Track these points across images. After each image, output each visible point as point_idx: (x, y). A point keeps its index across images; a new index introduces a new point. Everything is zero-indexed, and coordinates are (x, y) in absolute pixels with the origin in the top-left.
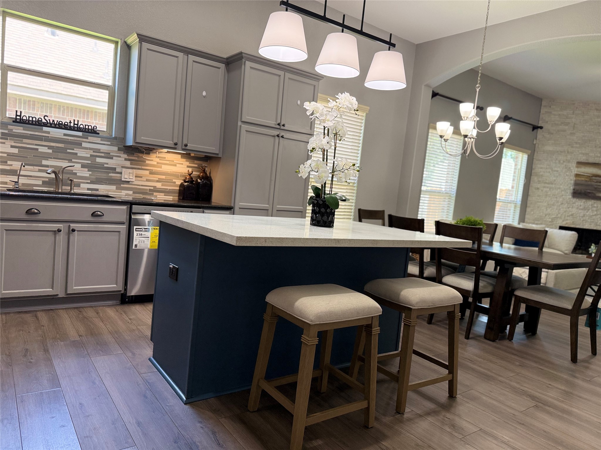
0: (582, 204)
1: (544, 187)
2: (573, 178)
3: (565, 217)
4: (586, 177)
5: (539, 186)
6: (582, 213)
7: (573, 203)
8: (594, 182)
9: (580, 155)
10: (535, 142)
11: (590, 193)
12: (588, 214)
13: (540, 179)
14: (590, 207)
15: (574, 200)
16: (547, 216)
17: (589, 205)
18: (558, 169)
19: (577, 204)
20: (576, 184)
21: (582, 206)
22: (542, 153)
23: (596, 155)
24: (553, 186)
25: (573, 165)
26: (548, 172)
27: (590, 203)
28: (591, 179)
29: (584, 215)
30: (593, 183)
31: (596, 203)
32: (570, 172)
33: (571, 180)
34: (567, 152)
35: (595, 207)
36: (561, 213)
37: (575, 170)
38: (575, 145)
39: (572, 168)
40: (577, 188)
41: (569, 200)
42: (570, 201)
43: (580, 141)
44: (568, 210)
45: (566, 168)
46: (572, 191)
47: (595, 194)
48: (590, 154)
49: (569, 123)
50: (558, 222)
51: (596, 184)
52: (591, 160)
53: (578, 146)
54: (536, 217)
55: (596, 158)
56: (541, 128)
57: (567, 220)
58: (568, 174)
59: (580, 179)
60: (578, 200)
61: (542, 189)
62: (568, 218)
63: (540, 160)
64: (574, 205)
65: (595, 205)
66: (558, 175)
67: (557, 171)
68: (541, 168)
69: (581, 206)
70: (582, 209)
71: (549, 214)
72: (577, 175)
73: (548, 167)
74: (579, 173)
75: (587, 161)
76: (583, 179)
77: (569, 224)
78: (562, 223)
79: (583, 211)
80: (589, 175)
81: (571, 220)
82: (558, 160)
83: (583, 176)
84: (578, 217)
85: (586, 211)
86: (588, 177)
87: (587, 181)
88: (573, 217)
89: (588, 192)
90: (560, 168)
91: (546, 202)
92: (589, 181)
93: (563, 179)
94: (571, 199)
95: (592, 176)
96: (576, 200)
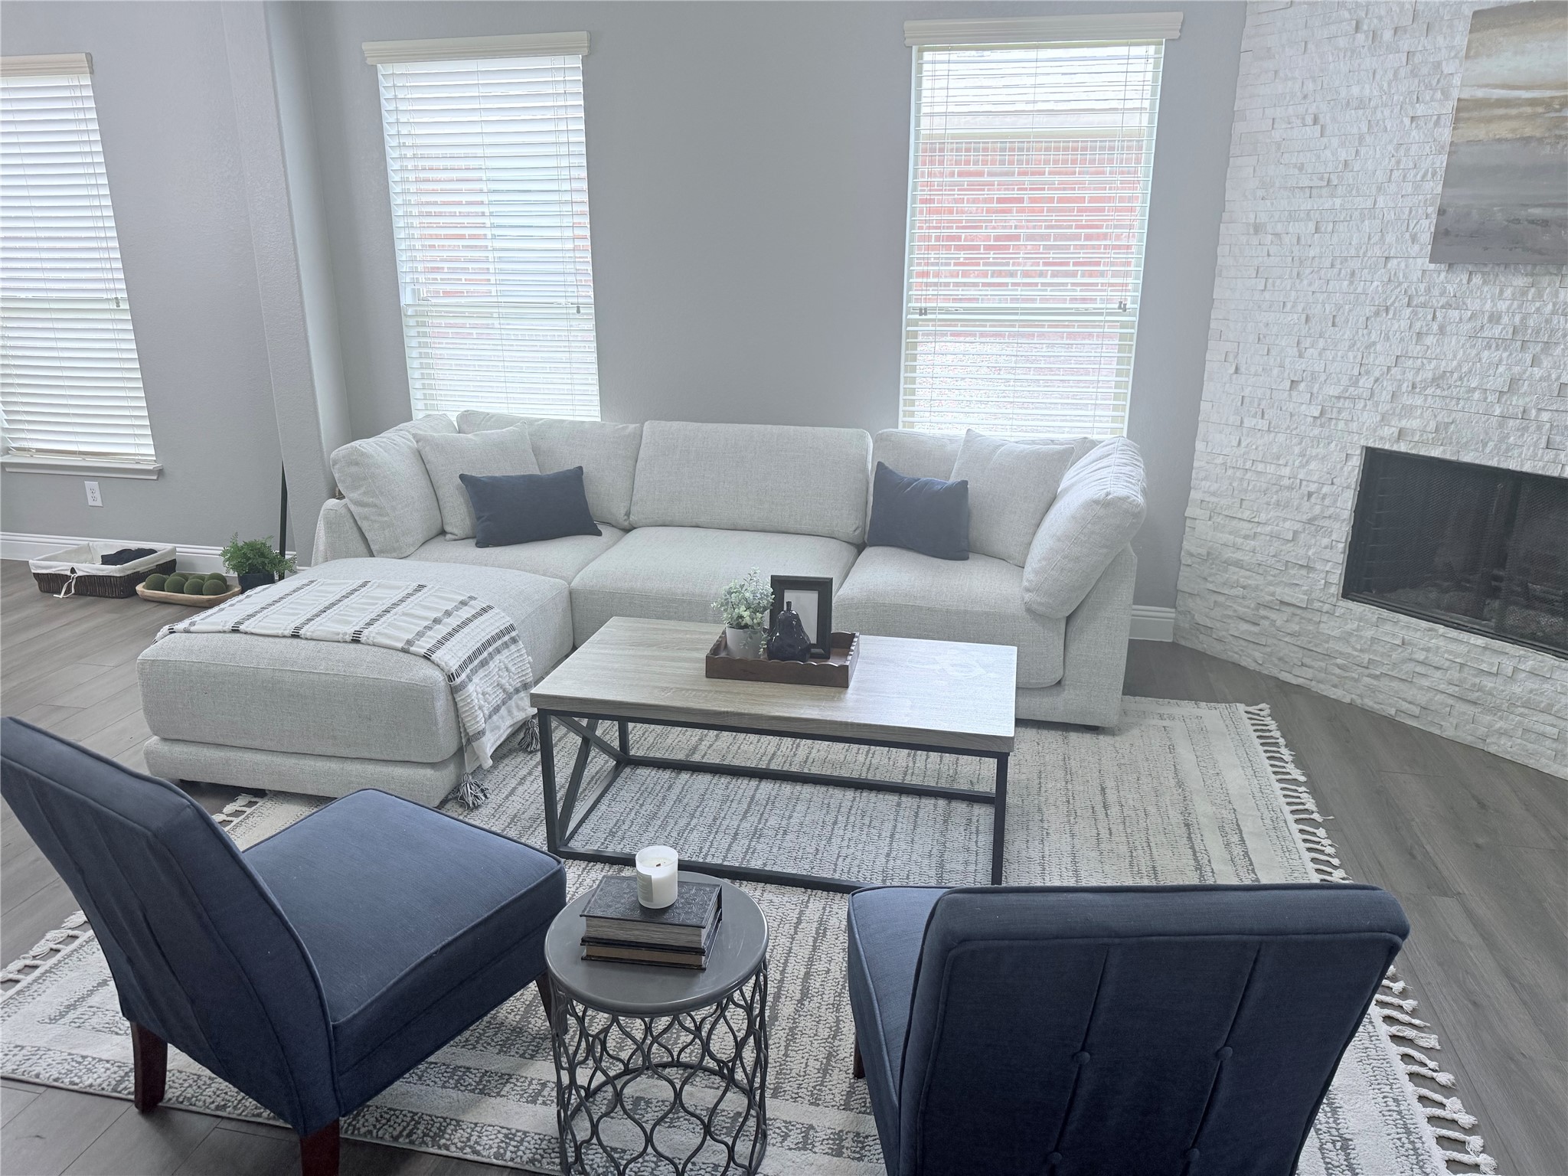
0: (1502, 306)
1: (1292, 216)
2: (1444, 135)
3: (1395, 394)
4: (1529, 110)
5: (1263, 211)
6: (1498, 367)
7: (1447, 306)
11: (1545, 223)
12: (1537, 372)
13: (1270, 171)
14: (1561, 323)
15: (1454, 282)
16: (1302, 386)
18: (1367, 90)
19: (1472, 305)
20: (1454, 176)
21: (1505, 319)
24: (1338, 203)
25: (1453, 39)
26: (1309, 120)
28: (1557, 123)
29: (1513, 383)
32: (1439, 95)
33: (1436, 151)
36: (1377, 374)
37: (1462, 76)
40: (1464, 196)
41: (1422, 287)
42: (1428, 290)
44: (1416, 350)
45: (1414, 74)
46: (1426, 229)
50: (1354, 426)
57: (1408, 411)
58: (1420, 110)
59: (1480, 132)
61: (1279, 228)
62: (1418, 401)
63: (1271, 57)
64: (1454, 314)
67: (1362, 104)
68: (1276, 101)
69: (1495, 317)
70: (1501, 343)
71: (1313, 378)
72: (1465, 109)
73: (1310, 86)
74: (1480, 93)
76: (1502, 130)
77: (1416, 438)
78: (1380, 432)
79: (1505, 355)
80: (1548, 94)
81: (1428, 414)
82: (1365, 27)
83: (1501, 111)
84: (1477, 395)
85: (1528, 358)
86: (1540, 110)
87: (1527, 140)
88: (1445, 393)
89: (1532, 222)
90: (1378, 77)
91: (1300, 308)
92: (1540, 140)
93: (1390, 148)
94: (1435, 275)
95: (1566, 102)
96: (1469, 280)
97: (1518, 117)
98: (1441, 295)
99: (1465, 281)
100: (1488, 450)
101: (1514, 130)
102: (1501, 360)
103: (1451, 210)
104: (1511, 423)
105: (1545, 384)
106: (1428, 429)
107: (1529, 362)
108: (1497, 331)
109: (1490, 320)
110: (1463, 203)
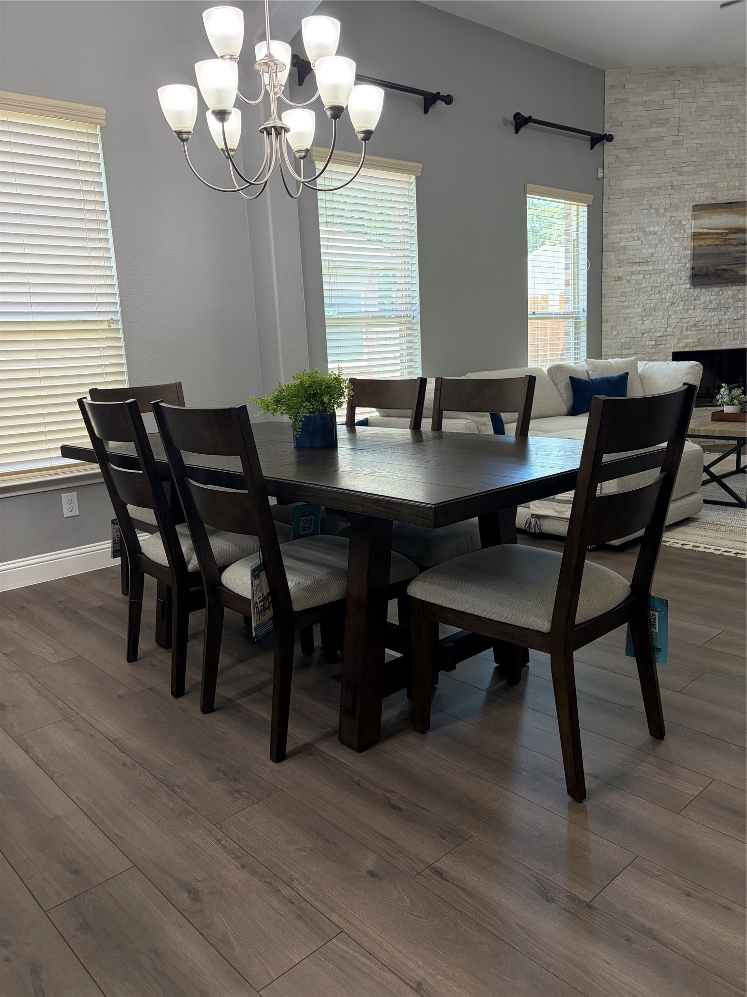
0: (712, 298)
1: (633, 273)
2: (689, 243)
3: (681, 332)
4: (716, 236)
5: (620, 272)
6: (714, 317)
7: (695, 300)
8: (732, 245)
9: (699, 190)
10: (600, 175)
11: (726, 270)
12: (726, 317)
13: (622, 257)
14: (731, 301)
15: (697, 291)
16: (645, 335)
17: (728, 298)
18: (657, 229)
19: (703, 299)
20: (696, 256)
21: (714, 302)
22: (620, 196)
23: (731, 184)
24: (651, 268)
25: (686, 214)
26: (636, 238)
27: (730, 291)
28: (726, 240)
29: (720, 321)
30: (731, 248)
31: (741, 291)
32: (682, 231)
33: (686, 249)
34: (670, 188)
35: (740, 300)
36: (673, 325)
37: (691, 225)
38: (685, 169)
39: (684, 222)
40: (700, 263)
41: (686, 294)
42: (688, 295)
43: (695, 159)
44: (686, 316)
45: (672, 223)
46: (689, 273)
47: (737, 272)
48: (718, 185)
49: (668, 119)
50: (668, 346)
51: (737, 248)
52: (722, 198)
53: (691, 169)
54: (623, 340)
55: (732, 192)
56: (610, 138)
57: (687, 337)
58: (677, 236)
59: (702, 243)
60: (703, 290)
61: (628, 278)
62: (689, 333)
63: (615, 214)
64: (698, 302)
65: (741, 296)
66: (657, 242)
67: (655, 233)
68: (621, 231)
69: (711, 302)
70: (714, 309)
71: (650, 331)
72: (696, 236)
73: (635, 226)
74: (700, 230)
75: (713, 202)
76: (709, 242)
77: (691, 345)
78: (678, 345)
79: (716, 313)
80: (721, 231)
81: (694, 336)
82: (653, 207)
83: (708, 236)
84: (709, 327)
85: (723, 313)
86: (720, 236)
87: (717, 245)
88: (699, 329)
89: (722, 270)
90: (660, 224)
91: (641, 306)
92: (721, 245)
93: (668, 248)
94: (689, 290)
95: (727, 234)
96: (701, 291)
97: (713, 238)
98: (692, 296)
99: (699, 291)
100: (715, 344)
101: (713, 242)
102: (715, 315)
103: (696, 268)
104: (721, 334)
105: (729, 320)
106: (695, 341)
107: (723, 314)
108: (712, 306)
109: (710, 303)
110: (699, 265)
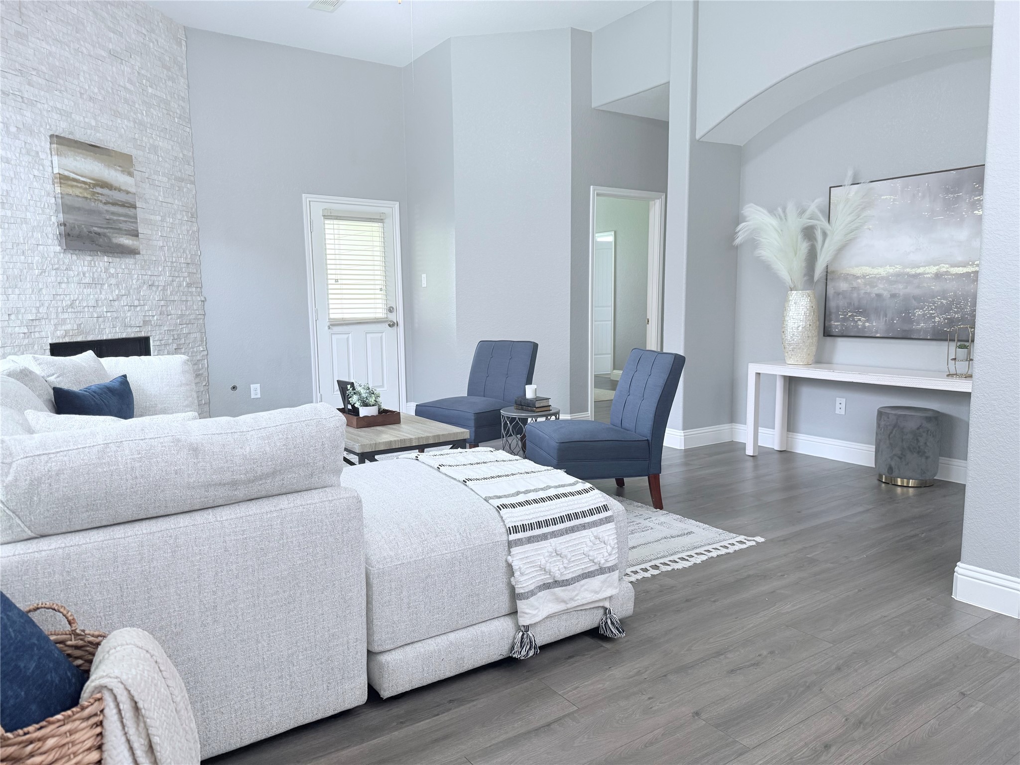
0: (85, 269)
2: (53, 188)
3: (57, 314)
4: (83, 185)
6: (91, 295)
7: (67, 269)
8: (101, 201)
9: (54, 115)
11: (99, 234)
12: (103, 296)
14: (104, 275)
15: (67, 257)
16: (13, 317)
17: (101, 271)
19: (75, 269)
20: (67, 208)
21: (87, 275)
23: (87, 120)
24: (9, 213)
25: (43, 143)
27: (103, 261)
28: (94, 194)
29: (97, 302)
30: (101, 206)
31: (111, 265)
32: (42, 168)
33: (50, 194)
34: (19, 98)
35: (112, 275)
36: (46, 304)
37: (53, 163)
38: (35, 79)
39: (42, 155)
40: (72, 219)
41: (56, 260)
42: (58, 262)
43: (44, 69)
44: (59, 290)
46: (58, 230)
47: (109, 239)
48: (73, 116)
50: (43, 334)
51: (106, 207)
53: (42, 81)
55: (89, 131)
57: (64, 321)
58: (35, 172)
59: (70, 191)
60: (75, 257)
62: (66, 316)
64: (71, 273)
65: (113, 270)
66: (13, 175)
69: (84, 274)
70: (89, 285)
71: (18, 311)
72: (61, 179)
74: (66, 173)
75: (72, 138)
76: (77, 191)
77: (71, 334)
78: (55, 335)
79: (91, 290)
80: (88, 181)
81: (72, 321)
83: (75, 184)
84: (86, 309)
85: (98, 290)
86: (87, 187)
87: (86, 198)
88: (76, 310)
89: (95, 233)
90: (13, 149)
92: (90, 199)
93: (27, 188)
94: (59, 254)
95: (95, 185)
96: (72, 257)
97: (81, 187)
98: (63, 264)
99: (70, 257)
101: (81, 193)
102: (91, 292)
103: (67, 224)
104: (100, 319)
105: (105, 301)
106: (75, 329)
107: (99, 292)
108: (86, 280)
109: (83, 276)
110: (71, 221)
